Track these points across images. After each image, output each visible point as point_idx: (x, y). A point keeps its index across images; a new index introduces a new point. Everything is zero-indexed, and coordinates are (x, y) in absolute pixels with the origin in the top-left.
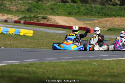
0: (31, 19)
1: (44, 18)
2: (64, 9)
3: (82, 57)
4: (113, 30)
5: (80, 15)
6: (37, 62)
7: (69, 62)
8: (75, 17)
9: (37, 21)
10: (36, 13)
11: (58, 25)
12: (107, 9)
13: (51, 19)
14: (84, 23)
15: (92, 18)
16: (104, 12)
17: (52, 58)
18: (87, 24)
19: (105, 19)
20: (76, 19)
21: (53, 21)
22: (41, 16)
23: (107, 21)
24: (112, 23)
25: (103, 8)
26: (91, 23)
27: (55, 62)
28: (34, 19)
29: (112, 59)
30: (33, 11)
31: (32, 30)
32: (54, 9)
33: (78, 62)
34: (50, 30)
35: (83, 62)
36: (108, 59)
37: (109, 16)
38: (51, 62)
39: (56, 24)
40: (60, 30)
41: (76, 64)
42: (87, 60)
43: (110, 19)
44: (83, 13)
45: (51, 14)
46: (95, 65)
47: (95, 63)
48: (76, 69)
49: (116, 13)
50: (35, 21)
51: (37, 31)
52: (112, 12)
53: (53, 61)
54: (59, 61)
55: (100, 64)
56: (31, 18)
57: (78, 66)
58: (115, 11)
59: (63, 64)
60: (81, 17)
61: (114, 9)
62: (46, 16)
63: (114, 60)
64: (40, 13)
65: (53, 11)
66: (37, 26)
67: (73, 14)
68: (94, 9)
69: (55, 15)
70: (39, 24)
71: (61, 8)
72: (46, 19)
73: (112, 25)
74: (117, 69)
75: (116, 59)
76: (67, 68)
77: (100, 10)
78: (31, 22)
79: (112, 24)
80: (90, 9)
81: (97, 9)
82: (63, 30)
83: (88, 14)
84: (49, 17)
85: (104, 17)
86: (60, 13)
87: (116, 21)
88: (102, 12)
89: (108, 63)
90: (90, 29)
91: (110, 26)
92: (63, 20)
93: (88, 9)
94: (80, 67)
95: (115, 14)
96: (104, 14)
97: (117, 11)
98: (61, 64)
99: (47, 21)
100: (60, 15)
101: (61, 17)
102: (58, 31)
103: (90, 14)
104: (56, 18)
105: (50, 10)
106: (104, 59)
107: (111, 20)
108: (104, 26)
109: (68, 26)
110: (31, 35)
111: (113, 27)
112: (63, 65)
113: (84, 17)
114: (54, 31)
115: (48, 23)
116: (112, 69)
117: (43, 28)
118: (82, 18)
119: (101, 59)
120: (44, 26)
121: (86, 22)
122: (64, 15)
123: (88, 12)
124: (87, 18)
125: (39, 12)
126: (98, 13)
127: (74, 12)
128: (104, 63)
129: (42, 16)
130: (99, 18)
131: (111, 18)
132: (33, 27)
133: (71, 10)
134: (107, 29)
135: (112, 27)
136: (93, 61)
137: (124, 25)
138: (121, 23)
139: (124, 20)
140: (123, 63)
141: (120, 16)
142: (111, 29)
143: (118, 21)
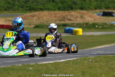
3: (13, 61)
4: (41, 26)
12: (32, 2)
14: (5, 20)
15: (14, 14)
16: (28, 5)
18: (9, 21)
19: (30, 14)
23: (33, 17)
25: (28, 1)
29: (48, 62)
33: (10, 67)
35: (17, 68)
36: (44, 63)
37: (35, 10)
41: (9, 71)
42: (20, 65)
44: (4, 8)
46: (31, 70)
47: (31, 68)
49: (43, 6)
52: (38, 5)
55: (36, 68)
57: (12, 72)
58: (42, 4)
60: (1, 12)
61: (40, 2)
68: (17, 3)
73: (39, 21)
75: (52, 62)
77: (24, 4)
79: (39, 19)
80: (11, 2)
81: (20, 2)
83: (10, 9)
85: (29, 11)
87: (43, 16)
88: (26, 5)
89: (45, 67)
91: (37, 21)
93: (9, 3)
95: (41, 7)
96: (28, 8)
97: (44, 4)
103: (12, 9)
106: (39, 62)
107: (38, 15)
111: (41, 23)
113: (6, 13)
118: (2, 14)
119: (35, 63)
121: (8, 19)
123: (9, 6)
124: (9, 14)
126: (22, 7)
128: (40, 68)
131: (38, 13)
134: (33, 26)
136: (27, 65)
137: (54, 20)
138: (50, 18)
139: (53, 14)
140: (61, 66)
141: (48, 9)
142: (39, 26)
143: (45, 16)
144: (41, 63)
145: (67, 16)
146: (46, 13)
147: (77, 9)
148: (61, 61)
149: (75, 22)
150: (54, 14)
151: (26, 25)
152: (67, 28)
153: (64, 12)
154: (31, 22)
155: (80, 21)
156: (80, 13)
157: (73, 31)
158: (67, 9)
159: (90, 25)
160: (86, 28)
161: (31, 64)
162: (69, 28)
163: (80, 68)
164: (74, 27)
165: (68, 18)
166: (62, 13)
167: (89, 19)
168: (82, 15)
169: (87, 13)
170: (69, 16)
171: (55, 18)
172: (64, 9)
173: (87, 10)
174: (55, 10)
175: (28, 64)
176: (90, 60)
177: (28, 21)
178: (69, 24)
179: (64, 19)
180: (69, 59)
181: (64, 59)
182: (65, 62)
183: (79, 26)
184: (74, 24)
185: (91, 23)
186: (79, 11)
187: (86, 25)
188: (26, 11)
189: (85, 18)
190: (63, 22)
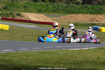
0: (7, 16)
1: (18, 15)
2: (35, 7)
3: (51, 47)
4: (76, 25)
5: (48, 12)
6: (13, 52)
7: (39, 52)
8: (45, 14)
9: (12, 17)
10: (12, 10)
11: (30, 21)
12: (71, 7)
13: (24, 15)
14: (52, 19)
15: (58, 15)
16: (68, 9)
17: (24, 48)
19: (69, 16)
20: (45, 16)
21: (26, 17)
22: (15, 13)
23: (71, 17)
25: (68, 7)
26: (58, 19)
27: (28, 52)
28: (10, 15)
29: (75, 49)
30: (9, 8)
31: (8, 25)
32: (27, 7)
33: (47, 51)
34: (23, 25)
35: (52, 52)
36: (72, 50)
37: (73, 13)
38: (24, 52)
39: (28, 20)
40: (32, 25)
41: (45, 54)
42: (55, 50)
43: (74, 16)
44: (51, 11)
45: (24, 12)
46: (61, 54)
47: (61, 53)
48: (45, 58)
49: (79, 11)
50: (11, 17)
51: (12, 26)
52: (75, 10)
53: (26, 51)
54: (31, 51)
55: (65, 53)
56: (7, 14)
57: (47, 55)
58: (78, 9)
59: (35, 53)
60: (49, 14)
61: (77, 7)
62: (20, 13)
63: (77, 50)
64: (14, 11)
65: (26, 9)
66: (12, 22)
67: (42, 12)
68: (61, 7)
69: (27, 12)
70: (14, 19)
71: (33, 7)
72: (20, 15)
73: (76, 20)
74: (80, 58)
75: (78, 49)
76: (38, 57)
77: (65, 8)
78: (8, 18)
80: (57, 7)
81: (63, 7)
82: (34, 25)
83: (55, 12)
84: (23, 13)
85: (69, 14)
86: (32, 10)
87: (79, 17)
88: (67, 9)
89: (72, 52)
91: (74, 21)
92: (34, 17)
93: (55, 7)
94: (48, 56)
95: (77, 11)
96: (68, 11)
97: (79, 9)
98: (33, 53)
99: (21, 18)
100: (32, 13)
101: (33, 14)
102: (30, 26)
103: (57, 12)
104: (28, 15)
105: (23, 8)
106: (69, 49)
107: (75, 16)
108: (69, 22)
109: (38, 22)
110: (7, 29)
112: (34, 55)
113: (52, 14)
114: (27, 25)
115: (21, 19)
116: (76, 57)
117: (18, 23)
118: (50, 15)
119: (66, 49)
120: (18, 21)
121: (54, 18)
122: (35, 12)
123: (55, 9)
124: (54, 15)
125: (14, 9)
126: (64, 11)
127: (43, 10)
128: (69, 53)
129: (17, 13)
130: (65, 15)
131: (75, 15)
132: (9, 22)
133: (41, 8)
135: (76, 23)
137: (86, 21)
138: (83, 19)
139: (85, 16)
140: (84, 52)
141: (82, 13)
143: (80, 17)
144: (70, 50)
145: (95, 18)
146: (80, 15)
147: (103, 14)
148: (85, 49)
149: (101, 23)
150: (87, 17)
151: (66, 23)
152: (95, 27)
155: (104, 22)
156: (104, 16)
157: (99, 29)
158: (96, 13)
161: (63, 50)
162: (96, 26)
163: (97, 54)
164: (100, 26)
165: (96, 20)
166: (92, 16)
170: (97, 18)
172: (94, 13)
174: (87, 14)
175: (60, 50)
177: (67, 20)
178: (96, 24)
179: (93, 20)
180: (91, 48)
181: (88, 48)
182: (88, 50)
183: (103, 25)
190: (92, 22)
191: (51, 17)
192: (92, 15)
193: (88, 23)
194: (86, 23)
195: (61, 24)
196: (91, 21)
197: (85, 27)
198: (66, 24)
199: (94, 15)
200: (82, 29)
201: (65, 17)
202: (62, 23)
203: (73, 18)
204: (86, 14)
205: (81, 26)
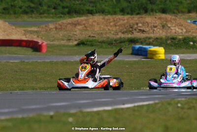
4: (88, 43)
5: (15, 13)
15: (41, 20)
16: (66, 4)
18: (31, 32)
19: (69, 20)
20: (7, 23)
23: (76, 25)
24: (85, 28)
26: (40, 29)
37: (78, 12)
43: (82, 21)
44: (23, 10)
47: (71, 120)
49: (93, 7)
52: (84, 4)
58: (91, 2)
60: (17, 17)
73: (86, 32)
77: (58, 2)
79: (87, 30)
85: (67, 15)
87: (94, 23)
88: (62, 5)
90: (40, 43)
91: (82, 34)
95: (90, 8)
96: (67, 10)
97: (95, 2)
103: (37, 12)
107: (84, 22)
108: (69, 36)
111: (90, 36)
113: (25, 18)
118: (19, 20)
119: (79, 110)
121: (30, 29)
124: (31, 19)
127: (1, 7)
130: (58, 19)
131: (83, 18)
134: (76, 43)
135: (87, 38)
136: (64, 114)
137: (112, 32)
138: (105, 27)
139: (112, 20)
141: (103, 12)
142: (85, 43)
143: (98, 24)
145: (137, 24)
146: (98, 18)
147: (156, 12)
148: (126, 106)
149: (152, 35)
150: (114, 21)
151: (63, 40)
152: (137, 46)
153: (132, 16)
154: (71, 35)
155: (160, 33)
156: (160, 18)
157: (148, 52)
158: (137, 12)
159: (180, 40)
160: (172, 46)
161: (72, 112)
162: (141, 46)
164: (149, 44)
165: (139, 28)
166: (128, 19)
167: (177, 29)
168: (165, 22)
169: (174, 19)
170: (140, 25)
171: (114, 29)
172: (132, 12)
173: (174, 13)
174: (115, 13)
176: (179, 105)
177: (65, 33)
178: (140, 39)
179: (131, 29)
180: (141, 104)
182: (133, 109)
183: (159, 42)
184: (150, 38)
185: (181, 37)
186: (159, 15)
187: (172, 42)
188: (62, 16)
189: (169, 27)
190: (130, 36)
191: (24, 27)
192: (129, 16)
193: (118, 36)
194: (115, 37)
195: (49, 42)
196: (126, 32)
197: (112, 48)
198: (63, 42)
199: (134, 16)
200: (104, 54)
201: (59, 25)
202: (53, 41)
203: (79, 27)
204: (112, 14)
205: (101, 47)
